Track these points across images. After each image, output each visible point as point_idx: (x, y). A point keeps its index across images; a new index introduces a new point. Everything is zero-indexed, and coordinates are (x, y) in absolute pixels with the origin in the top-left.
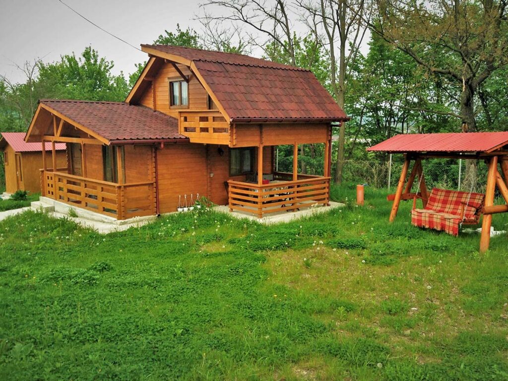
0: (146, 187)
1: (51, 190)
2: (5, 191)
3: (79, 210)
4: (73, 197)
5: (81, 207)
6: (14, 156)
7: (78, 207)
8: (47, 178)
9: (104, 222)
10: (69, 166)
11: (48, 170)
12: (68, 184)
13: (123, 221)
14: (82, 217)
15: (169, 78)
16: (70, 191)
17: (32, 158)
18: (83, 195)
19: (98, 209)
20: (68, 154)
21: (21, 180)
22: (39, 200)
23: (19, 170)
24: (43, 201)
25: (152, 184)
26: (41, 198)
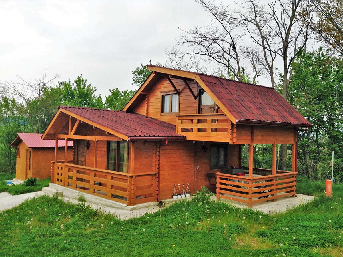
0: (150, 177)
1: (60, 178)
2: (15, 178)
3: (88, 196)
4: (81, 184)
5: (89, 193)
6: (26, 151)
7: (86, 192)
8: (57, 168)
9: (113, 207)
10: (74, 159)
11: (58, 162)
12: (77, 174)
13: (133, 207)
14: (90, 202)
15: (161, 92)
16: (78, 179)
17: (40, 153)
18: (92, 182)
19: (106, 195)
20: (74, 149)
21: (30, 170)
22: (48, 186)
23: (29, 162)
24: (51, 187)
25: (155, 174)
26: (50, 184)
